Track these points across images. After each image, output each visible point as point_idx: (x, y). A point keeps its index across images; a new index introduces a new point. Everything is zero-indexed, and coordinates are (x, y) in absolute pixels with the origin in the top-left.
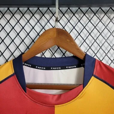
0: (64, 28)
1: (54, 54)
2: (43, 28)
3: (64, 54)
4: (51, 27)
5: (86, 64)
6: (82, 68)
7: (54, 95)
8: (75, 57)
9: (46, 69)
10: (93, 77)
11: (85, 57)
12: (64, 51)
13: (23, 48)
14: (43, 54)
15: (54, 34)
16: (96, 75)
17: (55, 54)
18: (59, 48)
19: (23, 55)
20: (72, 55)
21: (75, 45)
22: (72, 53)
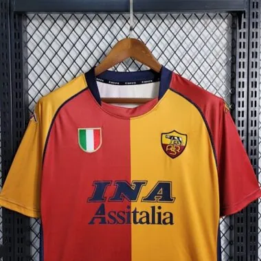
0: (139, 37)
1: (128, 69)
2: (115, 37)
3: (139, 69)
4: (124, 37)
5: (162, 77)
6: (159, 83)
7: (130, 109)
8: (151, 71)
9: (120, 84)
10: (169, 90)
11: (161, 69)
12: (140, 64)
13: (92, 62)
14: (116, 69)
15: (127, 45)
16: (173, 88)
17: (130, 69)
18: (133, 61)
19: (96, 69)
20: (149, 68)
21: (151, 57)
22: (149, 66)
